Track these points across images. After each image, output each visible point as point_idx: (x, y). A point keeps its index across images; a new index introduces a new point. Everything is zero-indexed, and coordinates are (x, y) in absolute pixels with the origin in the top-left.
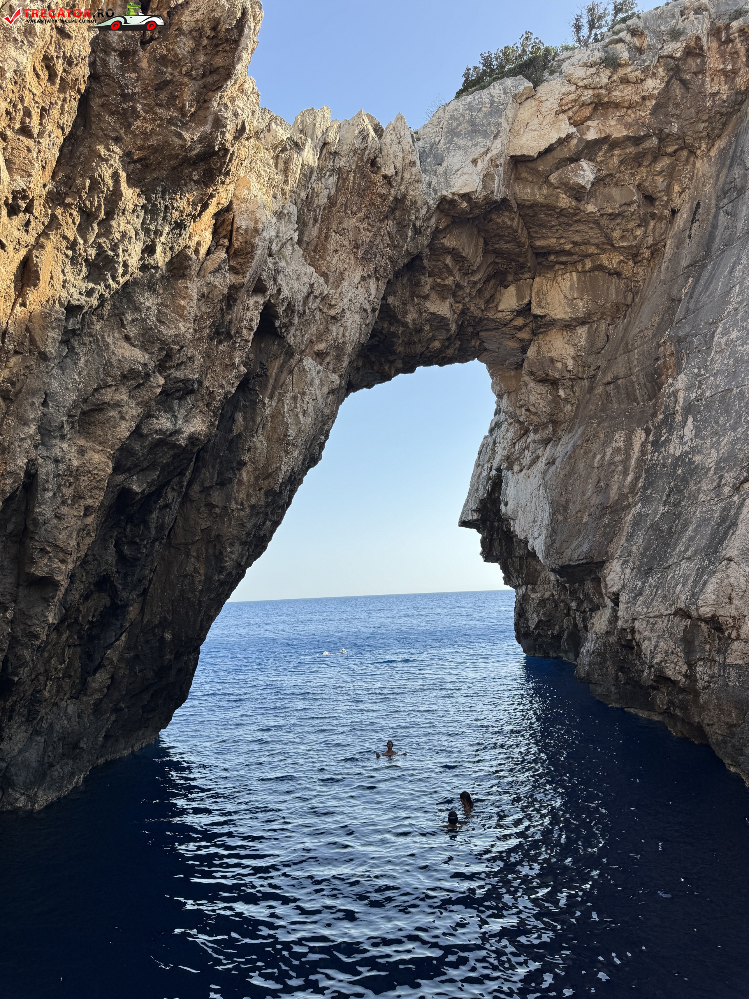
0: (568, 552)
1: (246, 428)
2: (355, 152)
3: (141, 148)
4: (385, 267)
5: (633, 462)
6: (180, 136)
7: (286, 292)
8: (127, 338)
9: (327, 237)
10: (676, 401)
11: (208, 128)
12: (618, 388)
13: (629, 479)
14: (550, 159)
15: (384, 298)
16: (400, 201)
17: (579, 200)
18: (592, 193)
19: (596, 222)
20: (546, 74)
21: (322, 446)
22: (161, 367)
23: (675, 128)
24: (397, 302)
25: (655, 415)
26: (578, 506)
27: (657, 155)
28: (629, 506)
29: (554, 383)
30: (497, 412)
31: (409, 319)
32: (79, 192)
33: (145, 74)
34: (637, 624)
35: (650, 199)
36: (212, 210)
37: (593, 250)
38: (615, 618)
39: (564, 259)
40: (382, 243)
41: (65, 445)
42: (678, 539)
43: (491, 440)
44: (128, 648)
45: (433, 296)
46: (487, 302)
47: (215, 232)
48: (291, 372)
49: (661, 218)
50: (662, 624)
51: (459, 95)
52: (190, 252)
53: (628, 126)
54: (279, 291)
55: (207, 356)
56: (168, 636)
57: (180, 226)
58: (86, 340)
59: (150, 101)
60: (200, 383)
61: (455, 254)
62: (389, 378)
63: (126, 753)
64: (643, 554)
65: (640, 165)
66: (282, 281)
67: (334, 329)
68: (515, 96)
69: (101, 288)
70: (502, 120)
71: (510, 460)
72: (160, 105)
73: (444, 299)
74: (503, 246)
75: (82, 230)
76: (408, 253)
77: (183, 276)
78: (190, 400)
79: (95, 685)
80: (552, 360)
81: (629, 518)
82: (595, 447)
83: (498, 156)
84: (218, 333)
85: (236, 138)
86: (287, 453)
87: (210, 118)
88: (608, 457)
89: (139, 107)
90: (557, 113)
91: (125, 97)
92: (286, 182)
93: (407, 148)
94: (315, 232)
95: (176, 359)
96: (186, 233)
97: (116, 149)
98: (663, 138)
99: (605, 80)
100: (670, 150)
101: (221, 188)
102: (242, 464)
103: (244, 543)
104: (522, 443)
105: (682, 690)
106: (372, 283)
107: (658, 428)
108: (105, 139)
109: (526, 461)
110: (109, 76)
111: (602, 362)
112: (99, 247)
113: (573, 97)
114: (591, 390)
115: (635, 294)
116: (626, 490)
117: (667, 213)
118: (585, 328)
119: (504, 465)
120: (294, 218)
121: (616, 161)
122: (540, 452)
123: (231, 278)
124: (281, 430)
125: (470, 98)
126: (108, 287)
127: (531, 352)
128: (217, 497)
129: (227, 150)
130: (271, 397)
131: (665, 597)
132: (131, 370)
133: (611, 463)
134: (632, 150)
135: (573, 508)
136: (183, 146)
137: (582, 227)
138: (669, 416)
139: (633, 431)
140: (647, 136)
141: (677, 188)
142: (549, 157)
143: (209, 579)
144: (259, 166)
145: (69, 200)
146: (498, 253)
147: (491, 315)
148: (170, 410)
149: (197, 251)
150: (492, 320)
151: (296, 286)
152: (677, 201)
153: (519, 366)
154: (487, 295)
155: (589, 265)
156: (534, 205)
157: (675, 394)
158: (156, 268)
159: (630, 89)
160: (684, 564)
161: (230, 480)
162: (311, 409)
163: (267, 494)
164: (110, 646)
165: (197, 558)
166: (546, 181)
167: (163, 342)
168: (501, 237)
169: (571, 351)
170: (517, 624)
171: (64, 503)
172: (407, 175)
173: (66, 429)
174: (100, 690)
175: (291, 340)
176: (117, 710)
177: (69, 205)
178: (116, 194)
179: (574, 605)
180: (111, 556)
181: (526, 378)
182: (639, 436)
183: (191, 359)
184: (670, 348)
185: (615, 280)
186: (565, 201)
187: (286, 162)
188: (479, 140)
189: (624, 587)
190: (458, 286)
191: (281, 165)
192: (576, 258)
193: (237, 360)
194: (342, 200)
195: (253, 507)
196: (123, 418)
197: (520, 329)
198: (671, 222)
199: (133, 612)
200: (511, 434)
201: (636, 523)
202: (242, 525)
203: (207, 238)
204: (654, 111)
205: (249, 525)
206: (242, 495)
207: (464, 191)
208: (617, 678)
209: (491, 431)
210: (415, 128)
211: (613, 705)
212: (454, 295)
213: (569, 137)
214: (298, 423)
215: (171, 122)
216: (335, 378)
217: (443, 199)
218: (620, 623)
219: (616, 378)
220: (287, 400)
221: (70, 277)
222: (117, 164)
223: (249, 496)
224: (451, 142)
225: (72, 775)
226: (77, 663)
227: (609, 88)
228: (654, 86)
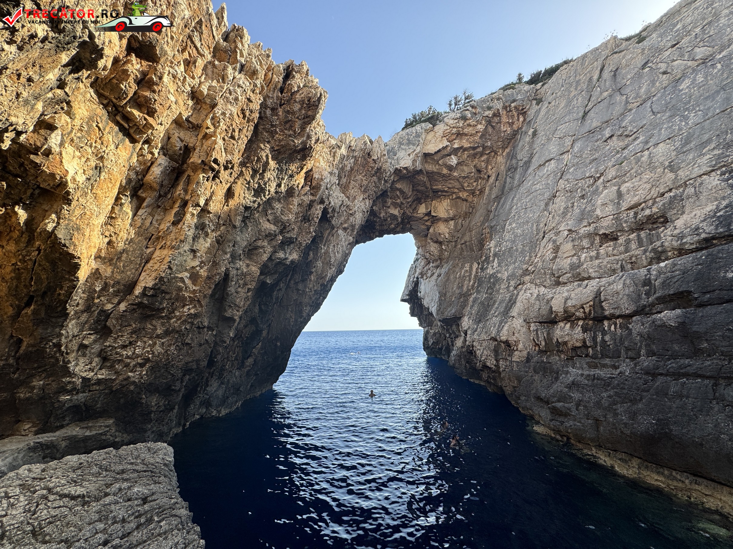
0: (446, 313)
1: (314, 258)
2: (362, 150)
3: (278, 146)
4: (372, 195)
5: (473, 276)
6: (293, 141)
7: (332, 203)
8: (268, 220)
9: (349, 182)
10: (490, 252)
11: (305, 139)
12: (466, 246)
13: (471, 283)
14: (439, 155)
15: (372, 207)
16: (379, 169)
17: (451, 171)
18: (456, 168)
19: (458, 180)
20: (438, 122)
21: (344, 266)
22: (281, 232)
23: (489, 144)
24: (377, 209)
25: (481, 257)
26: (450, 294)
27: (482, 154)
28: (471, 294)
29: (441, 243)
30: (417, 254)
31: (382, 215)
32: (252, 162)
33: (281, 117)
34: (474, 343)
35: (479, 171)
36: (304, 170)
37: (456, 191)
38: (465, 340)
39: (444, 194)
40: (372, 186)
41: (241, 263)
42: (492, 308)
43: (414, 266)
44: (262, 348)
45: (392, 207)
46: (413, 210)
47: (305, 179)
48: (333, 235)
49: (484, 179)
50: (485, 344)
51: (403, 129)
52: (295, 187)
53: (470, 143)
54: (330, 203)
55: (300, 228)
56: (279, 344)
57: (291, 176)
58: (252, 220)
59: (282, 127)
60: (296, 239)
61: (401, 191)
62: (372, 239)
63: (259, 393)
64: (477, 314)
65: (475, 158)
66: (331, 199)
67: (351, 218)
68: (425, 130)
69: (259, 200)
70: (420, 139)
71: (422, 274)
72: (286, 129)
73: (396, 208)
74: (420, 188)
75: (253, 177)
76: (382, 190)
77: (292, 196)
78: (292, 246)
79: (247, 364)
80: (440, 234)
81: (471, 299)
82: (457, 270)
83: (419, 153)
84: (304, 219)
85: (315, 143)
86: (330, 268)
87: (306, 135)
88: (462, 273)
89: (278, 130)
90: (442, 137)
91: (272, 126)
92: (334, 161)
93: (382, 149)
94: (345, 180)
95: (288, 229)
96: (294, 179)
97: (268, 145)
98: (484, 148)
99: (461, 125)
100: (487, 152)
101: (309, 162)
102: (311, 273)
103: (311, 306)
104: (427, 267)
105: (494, 372)
106: (367, 201)
107: (483, 262)
108: (264, 142)
109: (429, 275)
110: (267, 117)
111: (459, 235)
112: (259, 184)
113: (448, 131)
114: (456, 246)
115: (473, 208)
116: (470, 288)
117: (486, 177)
118: (453, 221)
119: (420, 276)
120: (337, 175)
121: (466, 156)
122: (434, 271)
123: (311, 197)
124: (328, 259)
125: (408, 130)
126: (262, 199)
127: (431, 230)
128: (300, 286)
129: (312, 147)
130: (324, 246)
131: (486, 332)
132: (269, 233)
133: (464, 276)
134: (472, 152)
135: (448, 295)
136: (294, 145)
137: (452, 182)
138: (488, 258)
139: (473, 263)
140: (478, 147)
141: (490, 167)
142: (439, 154)
143: (296, 321)
144: (323, 154)
145: (248, 165)
146: (418, 191)
147: (415, 215)
148: (284, 250)
149: (298, 187)
150: (416, 217)
151: (336, 201)
152: (490, 172)
153: (426, 236)
154: (413, 207)
155: (454, 196)
156: (433, 172)
157: (490, 249)
158: (281, 193)
159: (471, 128)
160: (494, 319)
161: (306, 279)
162: (341, 251)
163: (321, 285)
164: (254, 347)
165: (292, 312)
166: (438, 163)
167: (282, 222)
168: (419, 184)
169: (448, 230)
170: (424, 343)
171: (239, 286)
172: (382, 159)
173: (242, 256)
174: (249, 366)
175: (333, 222)
176: (256, 375)
177: (248, 167)
178: (267, 163)
179: (448, 335)
180: (257, 310)
181: (429, 241)
182: (475, 266)
183: (293, 229)
184: (488, 230)
185: (465, 203)
186: (445, 171)
187: (334, 153)
188: (411, 146)
189: (469, 328)
190: (402, 203)
191: (332, 154)
192: (449, 194)
193: (312, 230)
194: (356, 168)
195: (315, 291)
196: (265, 252)
197: (427, 221)
198: (488, 181)
199: (264, 333)
200: (423, 263)
201: (474, 301)
202: (311, 298)
203: (303, 181)
204: (481, 137)
205: (314, 298)
206: (311, 286)
207: (405, 166)
208: (466, 366)
209: (414, 262)
210: (385, 141)
211: (464, 378)
212: (400, 207)
213: (447, 146)
214: (335, 256)
215: (290, 136)
216: (351, 238)
217: (396, 169)
218: (467, 343)
219: (466, 242)
220: (331, 247)
221: (247, 195)
222: (268, 151)
223: (314, 286)
224: (400, 147)
225: (237, 402)
226: (240, 354)
227: (463, 128)
228: (481, 127)
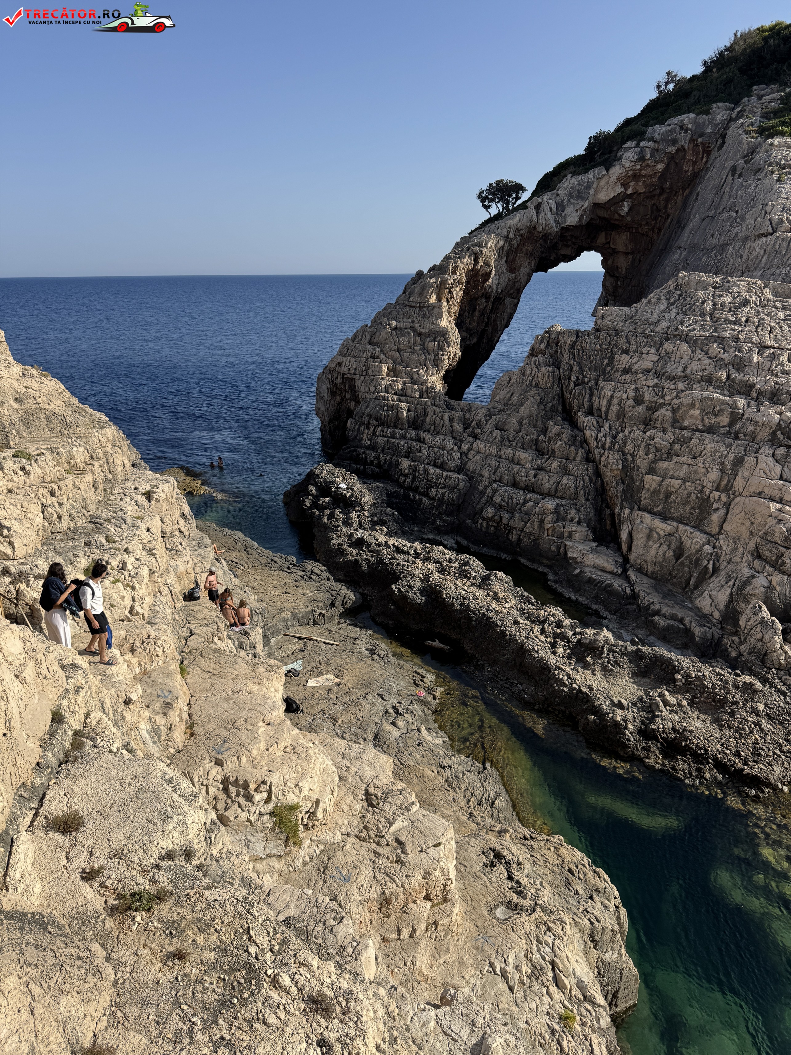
4: (538, 255)
14: (611, 203)
16: (544, 235)
17: (622, 217)
20: (615, 162)
23: (668, 185)
35: (659, 209)
40: (537, 249)
46: (592, 239)
49: (663, 218)
53: (646, 185)
65: (654, 197)
68: (598, 178)
70: (591, 190)
76: (548, 248)
83: (588, 206)
90: (616, 184)
94: (512, 257)
98: (663, 189)
99: (638, 167)
106: (533, 262)
111: (635, 273)
113: (623, 174)
115: (652, 245)
117: (665, 216)
121: (641, 198)
125: (580, 178)
127: (610, 262)
134: (648, 194)
140: (655, 189)
141: (670, 206)
147: (593, 245)
152: (669, 211)
154: (592, 236)
155: (634, 230)
159: (649, 169)
166: (610, 209)
169: (625, 265)
172: (547, 227)
188: (580, 200)
194: (522, 244)
198: (667, 219)
204: (659, 178)
207: (571, 224)
213: (619, 193)
217: (563, 227)
227: (640, 170)
228: (660, 167)
